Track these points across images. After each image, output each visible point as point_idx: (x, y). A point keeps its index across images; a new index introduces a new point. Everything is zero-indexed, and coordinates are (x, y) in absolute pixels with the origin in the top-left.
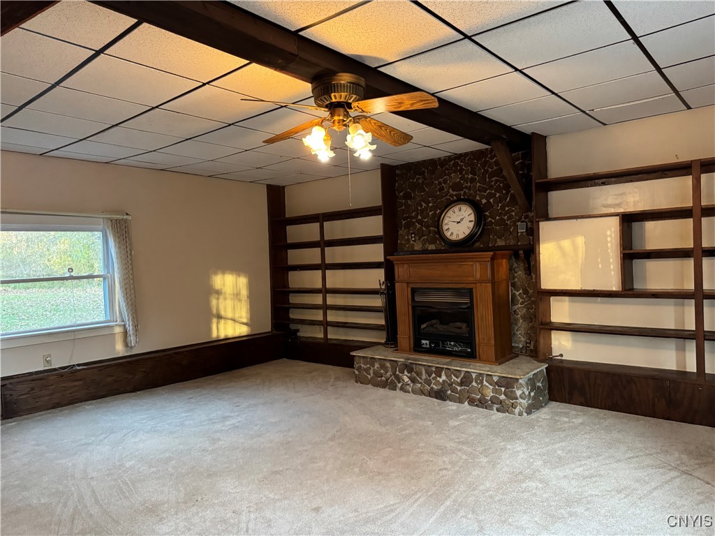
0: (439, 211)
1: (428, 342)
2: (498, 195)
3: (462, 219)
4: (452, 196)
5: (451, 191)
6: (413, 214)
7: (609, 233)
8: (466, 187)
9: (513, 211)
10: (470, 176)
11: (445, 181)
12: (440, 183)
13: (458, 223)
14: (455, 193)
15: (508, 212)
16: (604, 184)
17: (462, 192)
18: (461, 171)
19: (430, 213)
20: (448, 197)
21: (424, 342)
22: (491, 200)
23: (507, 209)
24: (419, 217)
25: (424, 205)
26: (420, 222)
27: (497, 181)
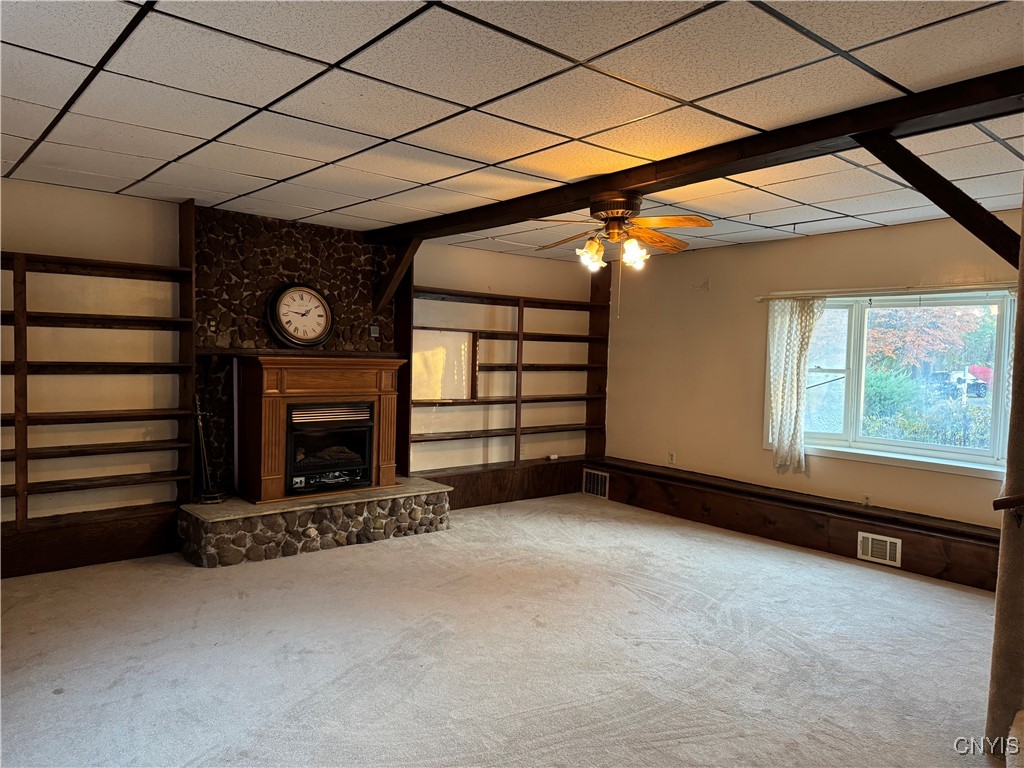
0: (259, 293)
1: (303, 479)
2: (344, 288)
3: (308, 312)
4: (281, 275)
5: (281, 268)
6: (214, 290)
7: (463, 347)
8: (304, 269)
9: (361, 311)
10: (309, 255)
11: (273, 253)
12: (264, 253)
13: (303, 315)
14: (286, 272)
15: (356, 311)
16: (443, 299)
17: (297, 274)
18: (297, 245)
19: (245, 294)
20: (276, 276)
21: (297, 480)
22: (336, 293)
23: (353, 307)
24: (225, 296)
25: (234, 278)
26: (224, 303)
27: (343, 271)
